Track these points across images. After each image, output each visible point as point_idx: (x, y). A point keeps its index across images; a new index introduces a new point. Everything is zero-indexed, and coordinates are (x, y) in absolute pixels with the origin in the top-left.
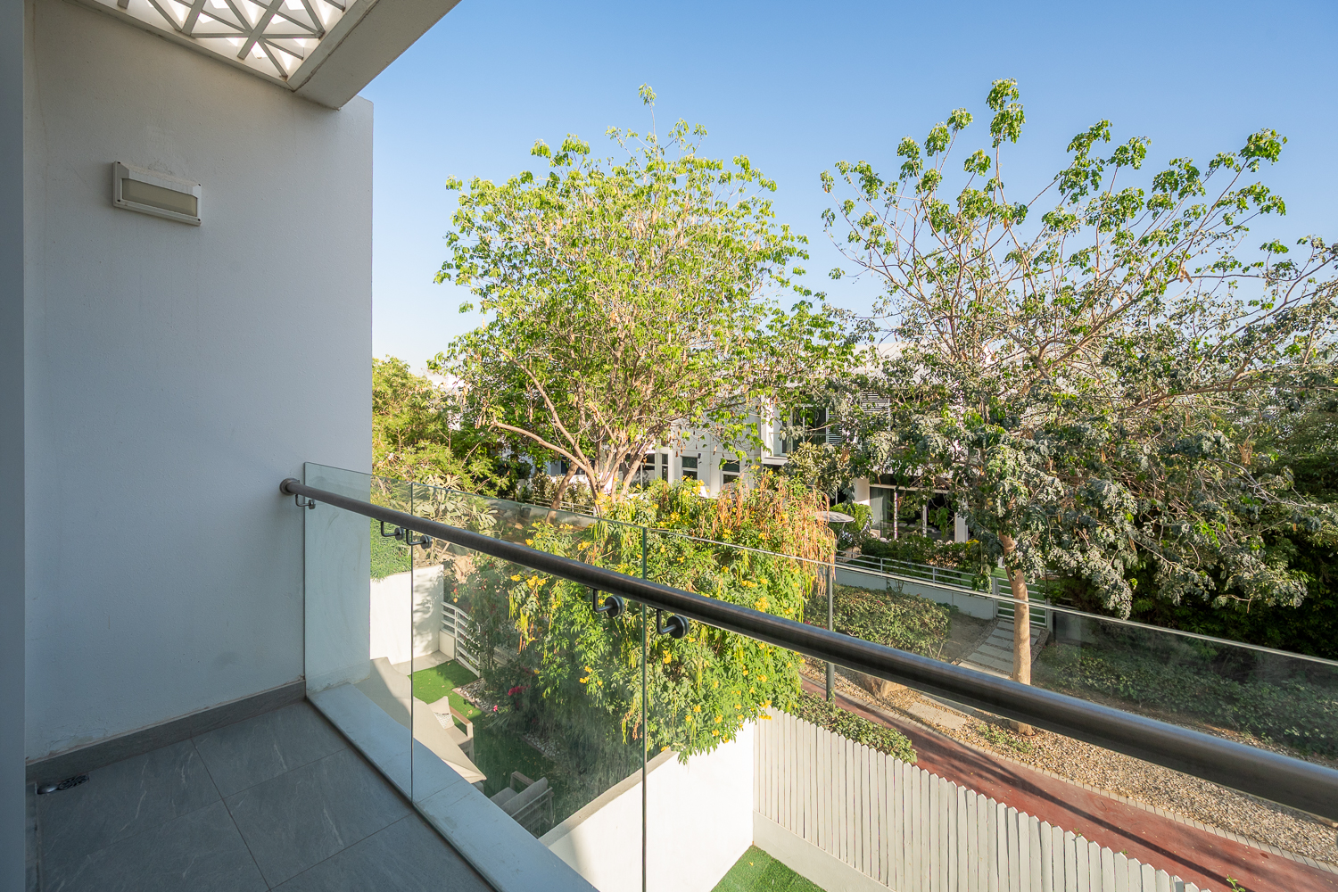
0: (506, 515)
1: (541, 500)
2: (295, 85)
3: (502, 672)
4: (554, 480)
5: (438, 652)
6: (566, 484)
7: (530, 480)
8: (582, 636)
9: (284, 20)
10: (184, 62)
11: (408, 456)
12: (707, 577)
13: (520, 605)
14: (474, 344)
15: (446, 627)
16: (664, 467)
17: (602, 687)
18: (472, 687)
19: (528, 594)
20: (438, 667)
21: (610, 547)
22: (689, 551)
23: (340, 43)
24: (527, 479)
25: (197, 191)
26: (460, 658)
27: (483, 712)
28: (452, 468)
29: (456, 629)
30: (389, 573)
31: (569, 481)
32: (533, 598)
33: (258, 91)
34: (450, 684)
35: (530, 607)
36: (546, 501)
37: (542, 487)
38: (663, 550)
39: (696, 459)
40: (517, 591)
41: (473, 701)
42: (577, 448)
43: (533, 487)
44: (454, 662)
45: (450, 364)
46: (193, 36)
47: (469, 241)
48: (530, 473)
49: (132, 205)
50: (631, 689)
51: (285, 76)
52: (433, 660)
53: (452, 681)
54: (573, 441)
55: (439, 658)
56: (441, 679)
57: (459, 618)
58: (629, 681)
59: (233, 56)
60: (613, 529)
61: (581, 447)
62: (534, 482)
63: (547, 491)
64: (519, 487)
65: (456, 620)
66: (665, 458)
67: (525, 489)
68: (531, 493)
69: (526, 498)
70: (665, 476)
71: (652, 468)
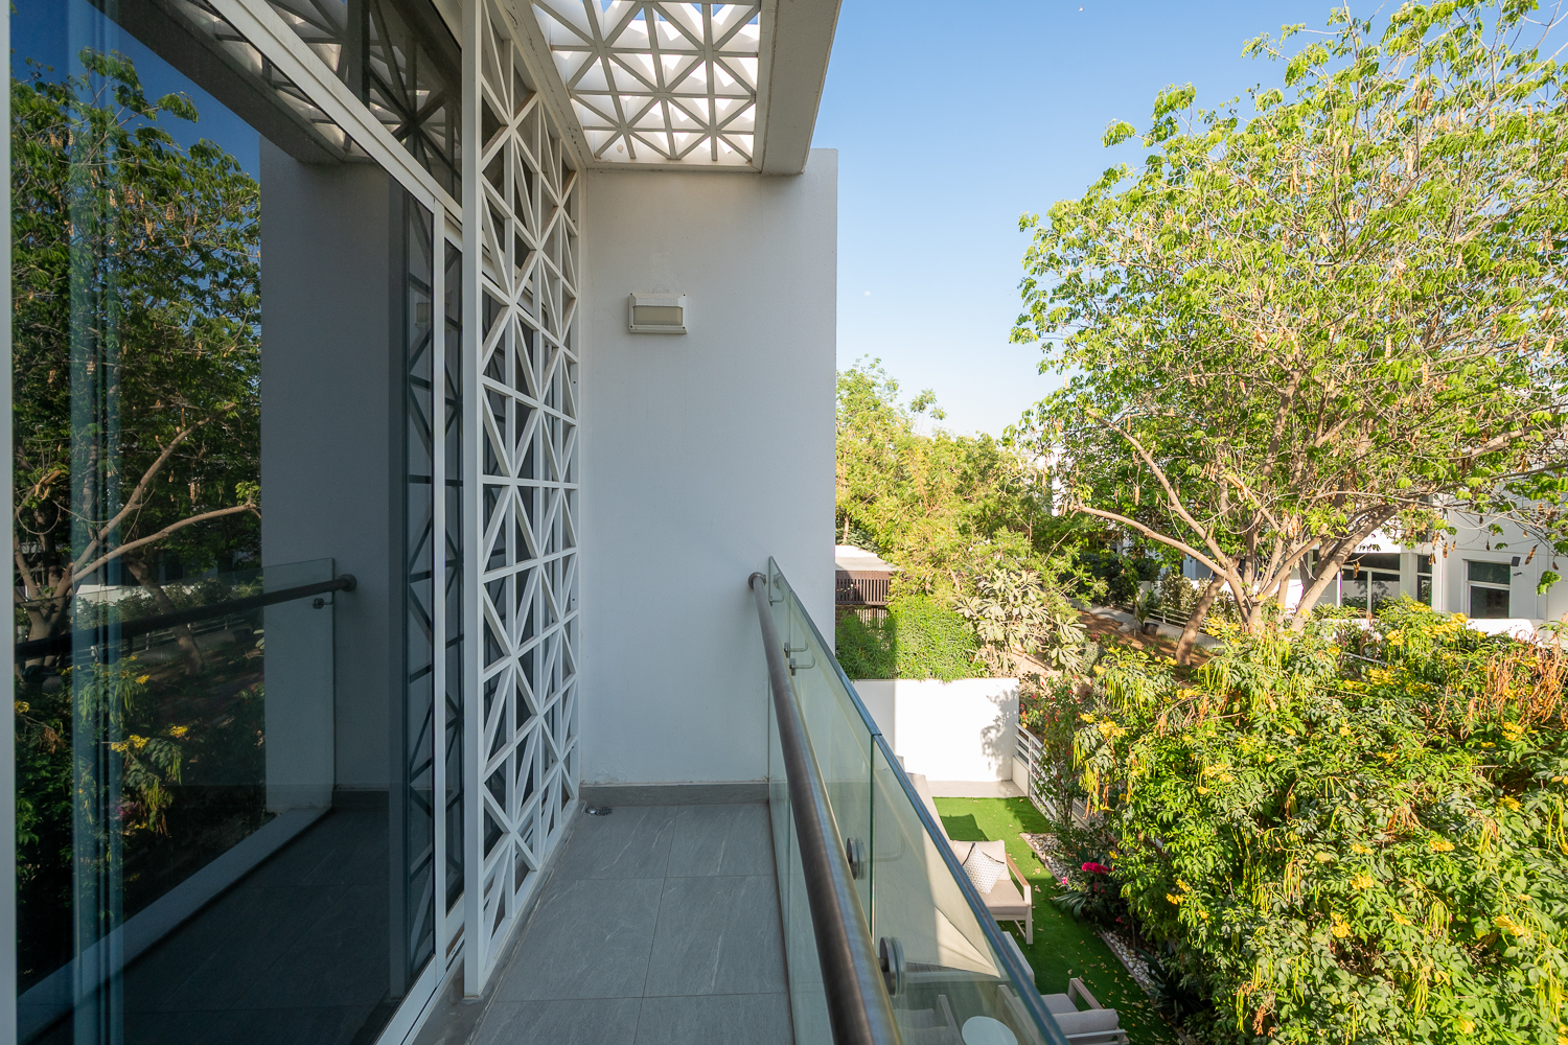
0: (1120, 629)
1: (1175, 613)
2: (757, 164)
3: (1080, 835)
4: (1195, 585)
5: (1009, 781)
6: (1214, 593)
7: (1159, 583)
8: (1176, 831)
9: (730, 101)
10: (676, 184)
11: (982, 545)
12: (1453, 806)
13: (1088, 756)
14: (1056, 411)
15: (1020, 754)
16: (1420, 579)
17: (1208, 923)
18: (1044, 839)
19: (1100, 744)
20: (1007, 799)
21: (1237, 708)
22: (1412, 744)
23: (770, 97)
24: (1153, 581)
25: (682, 302)
26: (1034, 797)
27: (1053, 877)
28: (1033, 562)
29: (1031, 761)
30: (956, 677)
31: (1218, 589)
32: (1104, 750)
33: (729, 186)
34: (1018, 824)
35: (1099, 761)
36: (1183, 615)
37: (1177, 594)
38: (1344, 731)
39: (1507, 567)
40: (1084, 734)
41: (1043, 857)
42: (1211, 543)
43: (1162, 593)
44: (1027, 800)
45: (1025, 438)
46: (678, 159)
47: (1049, 281)
48: (1158, 573)
49: (641, 328)
50: (1253, 948)
51: (750, 160)
52: (1003, 789)
53: (1023, 822)
54: (1202, 533)
55: (1011, 789)
56: (1010, 815)
57: (1035, 747)
58: (1251, 933)
59: (707, 161)
60: (1238, 679)
61: (1218, 542)
62: (1164, 587)
63: (1183, 601)
64: (1141, 591)
65: (1030, 750)
66: (1425, 563)
67: (1151, 594)
68: (1160, 600)
69: (1151, 606)
70: (1424, 595)
71: (1396, 578)
